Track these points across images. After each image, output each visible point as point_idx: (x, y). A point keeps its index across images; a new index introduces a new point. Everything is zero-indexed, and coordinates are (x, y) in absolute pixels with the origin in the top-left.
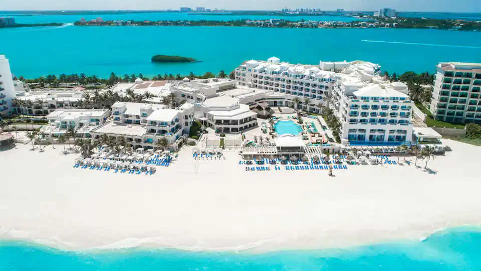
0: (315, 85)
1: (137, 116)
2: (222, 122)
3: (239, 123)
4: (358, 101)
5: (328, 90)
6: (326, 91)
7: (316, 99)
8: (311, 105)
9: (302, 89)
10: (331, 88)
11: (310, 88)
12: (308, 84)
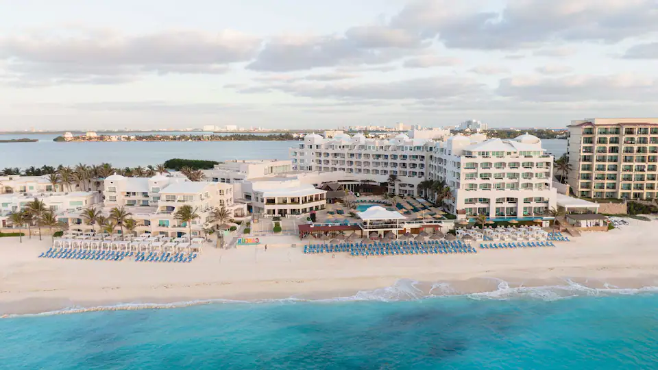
0: (405, 157)
1: (144, 193)
2: (276, 201)
3: (301, 202)
4: (475, 157)
5: (424, 162)
6: (422, 162)
7: (407, 176)
8: (402, 185)
9: (386, 164)
10: (429, 157)
11: (399, 161)
12: (395, 157)
